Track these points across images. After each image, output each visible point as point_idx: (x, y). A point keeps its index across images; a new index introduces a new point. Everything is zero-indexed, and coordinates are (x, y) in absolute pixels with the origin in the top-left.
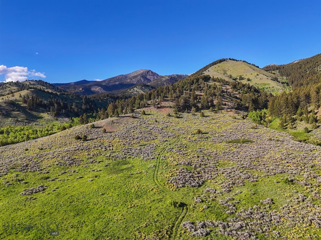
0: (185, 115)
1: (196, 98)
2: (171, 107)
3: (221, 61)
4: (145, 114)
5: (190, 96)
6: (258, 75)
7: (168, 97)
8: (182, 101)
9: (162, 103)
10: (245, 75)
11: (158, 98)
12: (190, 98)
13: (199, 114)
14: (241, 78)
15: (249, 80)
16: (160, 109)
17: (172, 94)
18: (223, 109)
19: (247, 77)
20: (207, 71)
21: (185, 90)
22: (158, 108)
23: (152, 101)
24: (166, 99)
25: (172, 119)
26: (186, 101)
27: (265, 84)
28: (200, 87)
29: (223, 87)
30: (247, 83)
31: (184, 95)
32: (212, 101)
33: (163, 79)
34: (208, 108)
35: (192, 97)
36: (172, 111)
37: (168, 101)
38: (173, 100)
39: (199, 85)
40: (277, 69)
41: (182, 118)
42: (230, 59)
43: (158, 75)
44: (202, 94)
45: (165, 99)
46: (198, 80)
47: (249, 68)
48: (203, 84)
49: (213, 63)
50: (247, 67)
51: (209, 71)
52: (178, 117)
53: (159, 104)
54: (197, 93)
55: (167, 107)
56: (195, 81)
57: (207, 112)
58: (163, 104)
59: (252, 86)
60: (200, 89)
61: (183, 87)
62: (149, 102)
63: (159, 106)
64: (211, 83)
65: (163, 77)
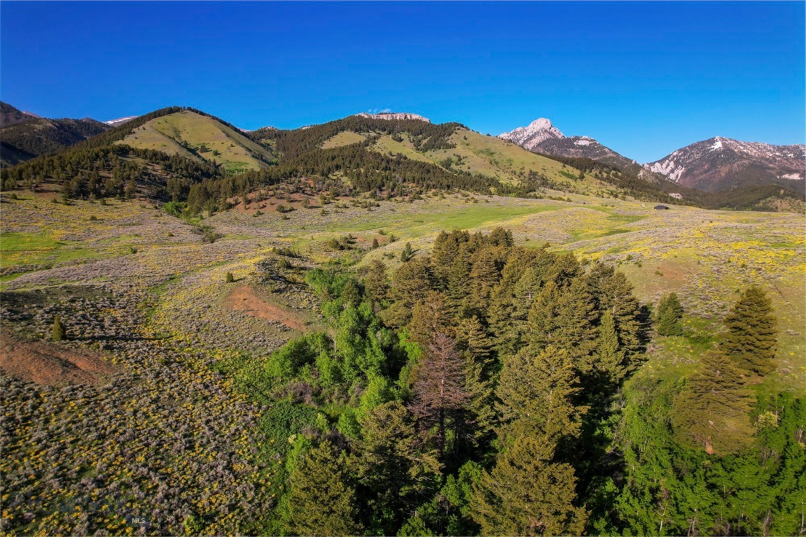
0: (80, 202)
1: (99, 180)
2: (57, 191)
3: (171, 111)
4: (16, 198)
5: (90, 177)
6: (232, 146)
7: (52, 178)
8: (74, 184)
9: (43, 185)
10: (211, 143)
11: (35, 178)
12: (88, 180)
13: (99, 202)
14: (205, 150)
15: (216, 154)
16: (40, 194)
17: (58, 173)
18: (134, 197)
19: (214, 149)
20: (141, 127)
21: (83, 168)
22: (37, 191)
23: (26, 181)
24: (49, 179)
25: (59, 206)
26: (82, 185)
27: (241, 164)
28: (109, 165)
29: (148, 167)
30: (212, 160)
31: (79, 176)
32: (122, 186)
33: (37, 126)
34: (114, 195)
35: (91, 180)
36: (59, 197)
37: (52, 182)
38: (62, 182)
39: (107, 161)
40: (276, 136)
41: (74, 205)
42: (190, 109)
43: (19, 113)
44: (111, 176)
45: (47, 179)
46: (106, 152)
47: (220, 131)
48: (114, 159)
49: (155, 113)
50: (217, 131)
51: (144, 129)
52: (69, 205)
53: (37, 186)
54: (102, 173)
55: (53, 191)
56: (101, 154)
57: (111, 200)
58: (45, 186)
59: (220, 165)
60: (108, 167)
61: (79, 163)
62: (20, 183)
63: (38, 189)
64: (130, 159)
65: (36, 120)
